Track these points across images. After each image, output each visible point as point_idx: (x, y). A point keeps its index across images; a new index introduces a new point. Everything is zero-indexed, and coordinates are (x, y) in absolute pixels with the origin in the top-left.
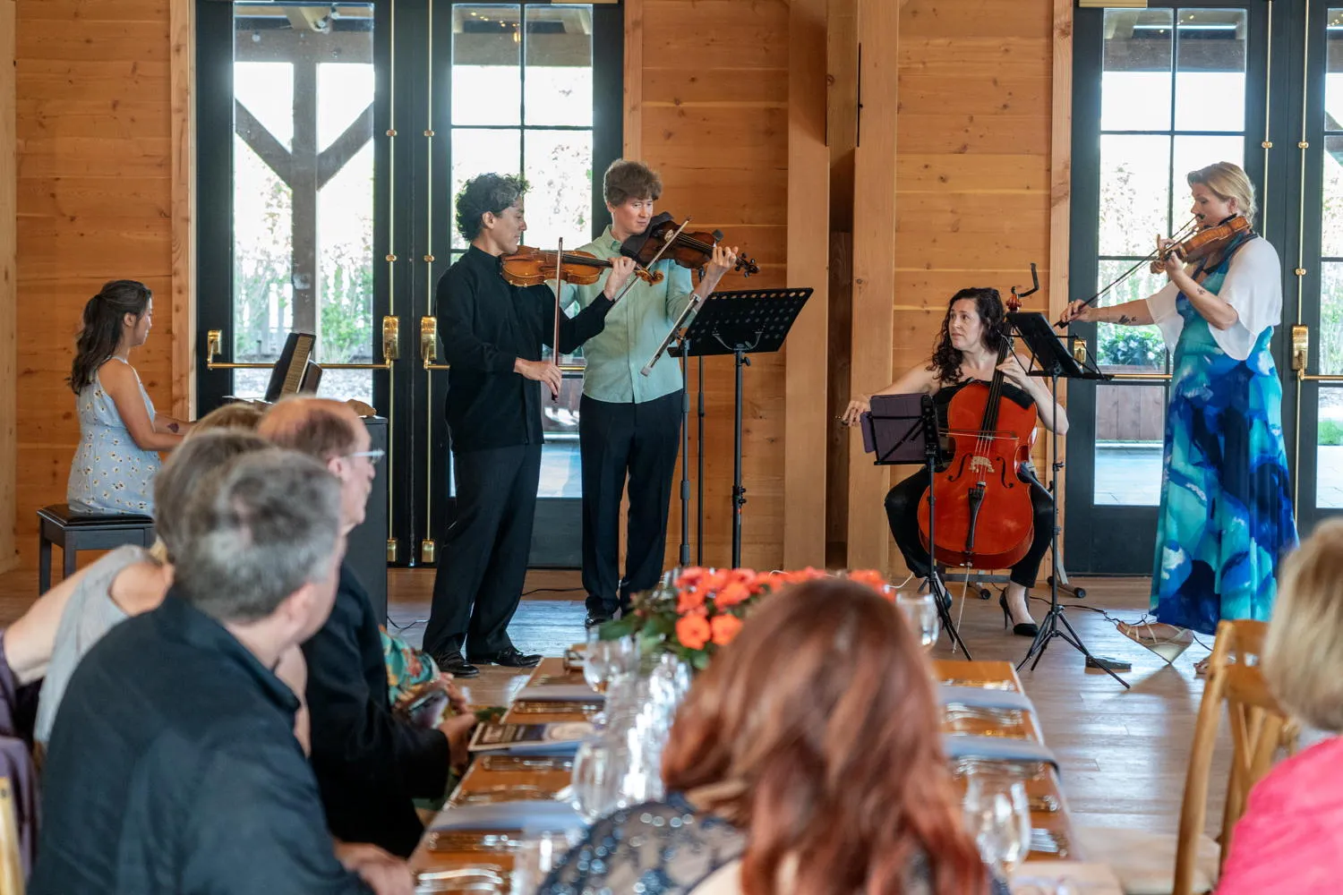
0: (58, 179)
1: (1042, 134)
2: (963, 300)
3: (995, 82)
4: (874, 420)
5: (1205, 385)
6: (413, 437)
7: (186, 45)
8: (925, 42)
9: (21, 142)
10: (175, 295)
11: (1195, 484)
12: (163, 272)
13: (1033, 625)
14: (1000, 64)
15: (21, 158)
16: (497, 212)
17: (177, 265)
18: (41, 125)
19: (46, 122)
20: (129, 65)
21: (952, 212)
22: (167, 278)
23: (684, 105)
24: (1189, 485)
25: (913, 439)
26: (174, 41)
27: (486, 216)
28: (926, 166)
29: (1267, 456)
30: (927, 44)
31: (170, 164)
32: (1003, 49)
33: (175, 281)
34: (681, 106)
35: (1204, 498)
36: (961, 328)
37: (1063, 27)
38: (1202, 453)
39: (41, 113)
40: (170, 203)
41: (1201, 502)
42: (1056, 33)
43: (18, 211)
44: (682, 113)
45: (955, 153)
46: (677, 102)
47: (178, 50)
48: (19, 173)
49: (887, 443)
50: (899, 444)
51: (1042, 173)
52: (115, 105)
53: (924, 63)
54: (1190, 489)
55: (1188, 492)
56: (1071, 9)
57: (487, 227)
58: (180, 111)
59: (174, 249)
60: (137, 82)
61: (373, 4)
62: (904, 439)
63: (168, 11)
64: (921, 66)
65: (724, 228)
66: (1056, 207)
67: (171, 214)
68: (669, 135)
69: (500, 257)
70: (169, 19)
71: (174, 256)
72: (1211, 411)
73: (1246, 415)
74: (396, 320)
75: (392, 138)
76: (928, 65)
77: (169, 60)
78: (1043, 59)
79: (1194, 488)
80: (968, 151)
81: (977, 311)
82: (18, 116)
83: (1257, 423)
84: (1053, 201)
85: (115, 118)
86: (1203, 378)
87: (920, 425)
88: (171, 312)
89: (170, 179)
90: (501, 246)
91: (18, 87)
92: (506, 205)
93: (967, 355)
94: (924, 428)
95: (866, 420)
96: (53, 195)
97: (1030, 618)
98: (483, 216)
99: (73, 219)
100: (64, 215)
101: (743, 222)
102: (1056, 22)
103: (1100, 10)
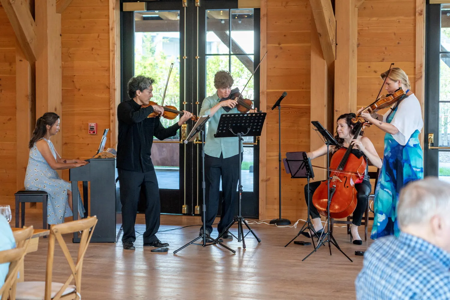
0: (75, 76)
1: (413, 54)
2: (341, 119)
3: (395, 34)
4: (288, 162)
5: (389, 151)
6: (192, 168)
7: (114, 27)
8: (369, 19)
9: (63, 63)
10: (111, 116)
11: (387, 189)
12: (108, 108)
13: (361, 241)
14: (396, 27)
15: (63, 68)
16: (141, 90)
17: (112, 106)
18: (70, 57)
19: (70, 55)
20: (97, 35)
21: (379, 84)
22: (109, 110)
23: (282, 45)
24: (385, 189)
25: (302, 169)
26: (110, 26)
27: (138, 91)
28: (369, 67)
29: (411, 177)
30: (369, 20)
31: (109, 70)
32: (397, 21)
33: (111, 112)
34: (280, 45)
35: (391, 194)
36: (341, 130)
37: (420, 12)
38: (389, 177)
39: (69, 52)
40: (109, 84)
41: (390, 195)
42: (417, 14)
43: (62, 87)
44: (281, 48)
45: (380, 62)
46: (279, 44)
47: (112, 29)
48: (63, 73)
49: (294, 170)
50: (298, 170)
51: (412, 69)
52: (92, 49)
53: (368, 27)
54: (385, 191)
55: (385, 192)
56: (425, 4)
57: (137, 95)
58: (112, 51)
59: (111, 100)
60: (99, 41)
61: (179, 11)
62: (299, 168)
63: (109, 15)
64: (367, 28)
65: (287, 91)
66: (417, 82)
67: (110, 87)
68: (277, 57)
69: (141, 105)
70: (109, 18)
71: (111, 102)
72: (391, 161)
73: (402, 162)
74: (186, 125)
75: (185, 59)
76: (370, 28)
77: (109, 33)
78: (413, 24)
79: (387, 190)
80: (384, 61)
81: (346, 123)
82: (62, 53)
83: (406, 165)
84: (416, 80)
85: (92, 54)
86: (389, 149)
87: (304, 163)
88: (110, 122)
89: (110, 75)
90: (142, 101)
91: (62, 43)
92: (145, 88)
93: (345, 140)
94: (305, 165)
95: (286, 162)
96: (73, 81)
97: (359, 237)
98: (137, 91)
99: (79, 90)
100: (76, 88)
101: (303, 89)
102: (417, 10)
103: (439, 5)
